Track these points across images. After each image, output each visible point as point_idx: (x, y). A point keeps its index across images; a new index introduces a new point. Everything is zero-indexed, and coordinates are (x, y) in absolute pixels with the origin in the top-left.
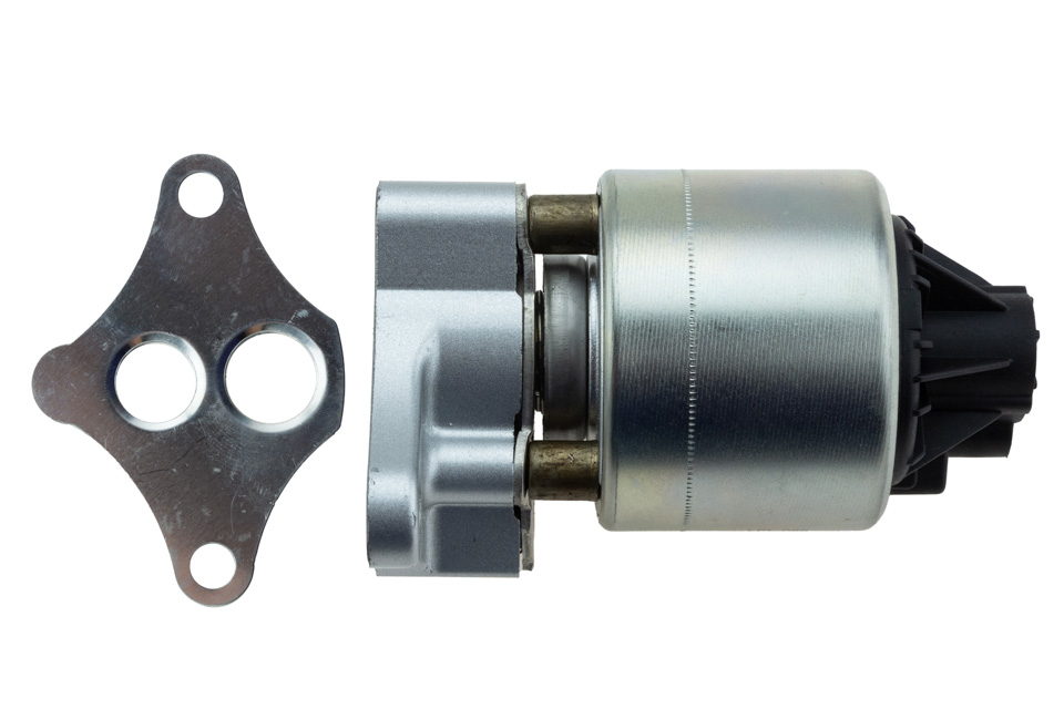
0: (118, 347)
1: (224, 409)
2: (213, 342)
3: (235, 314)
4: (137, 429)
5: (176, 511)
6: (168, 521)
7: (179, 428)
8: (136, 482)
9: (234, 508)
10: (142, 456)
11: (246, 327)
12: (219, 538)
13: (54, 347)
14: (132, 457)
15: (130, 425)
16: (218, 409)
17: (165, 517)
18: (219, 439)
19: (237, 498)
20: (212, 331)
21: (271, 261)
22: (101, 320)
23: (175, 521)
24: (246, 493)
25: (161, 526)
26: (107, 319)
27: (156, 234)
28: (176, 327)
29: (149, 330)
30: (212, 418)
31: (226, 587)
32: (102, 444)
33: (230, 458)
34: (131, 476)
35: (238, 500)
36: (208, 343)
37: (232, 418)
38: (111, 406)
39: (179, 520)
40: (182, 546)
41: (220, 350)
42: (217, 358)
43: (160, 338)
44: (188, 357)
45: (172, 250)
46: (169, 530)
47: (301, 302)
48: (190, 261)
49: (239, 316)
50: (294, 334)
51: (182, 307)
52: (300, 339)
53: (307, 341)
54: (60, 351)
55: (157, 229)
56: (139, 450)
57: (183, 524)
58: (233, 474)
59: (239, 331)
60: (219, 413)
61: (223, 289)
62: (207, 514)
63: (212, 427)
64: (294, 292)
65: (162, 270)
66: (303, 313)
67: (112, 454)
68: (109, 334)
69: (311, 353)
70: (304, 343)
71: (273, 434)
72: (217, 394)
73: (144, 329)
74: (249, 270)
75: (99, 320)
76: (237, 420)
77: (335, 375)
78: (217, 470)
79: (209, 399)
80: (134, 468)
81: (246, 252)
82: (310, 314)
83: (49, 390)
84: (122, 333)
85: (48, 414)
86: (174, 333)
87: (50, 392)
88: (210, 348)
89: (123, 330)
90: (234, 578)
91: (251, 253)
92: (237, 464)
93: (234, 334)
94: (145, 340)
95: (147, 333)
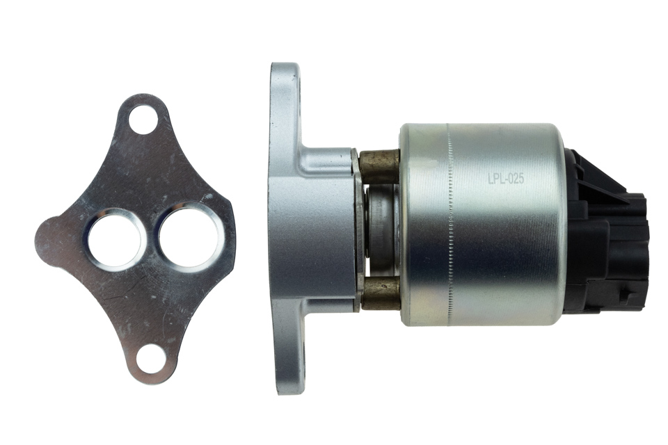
0: (90, 218)
1: (158, 257)
2: (151, 215)
3: (165, 197)
4: (102, 271)
5: (127, 323)
6: (122, 329)
7: (130, 270)
8: (102, 304)
9: (165, 321)
10: (105, 288)
11: (173, 205)
12: (155, 341)
13: (49, 218)
14: (99, 289)
15: (98, 268)
16: (155, 257)
17: (120, 327)
18: (155, 277)
19: (167, 315)
20: (150, 208)
21: (188, 162)
22: (79, 200)
23: (127, 330)
24: (173, 312)
25: (118, 333)
26: (83, 200)
27: (115, 145)
28: (128, 205)
29: (110, 207)
30: (151, 263)
31: (159, 372)
32: (80, 280)
33: (162, 289)
34: (99, 301)
35: (167, 316)
36: (148, 215)
37: (163, 264)
38: (86, 256)
39: (129, 329)
40: (131, 346)
41: (156, 220)
42: (154, 225)
43: (117, 212)
44: (135, 225)
45: (125, 156)
46: (123, 335)
47: (208, 189)
48: (137, 163)
49: (168, 197)
50: (203, 209)
51: (131, 192)
52: (207, 213)
53: (212, 214)
54: (53, 221)
55: (115, 142)
56: (103, 284)
57: (132, 331)
58: (164, 299)
59: (168, 207)
60: (155, 260)
61: (158, 180)
62: (147, 325)
63: (151, 269)
64: (204, 182)
65: (119, 168)
66: (210, 196)
67: (86, 287)
68: (84, 209)
69: (214, 222)
70: (210, 215)
71: (190, 274)
72: (154, 248)
73: (107, 206)
74: (174, 168)
75: (78, 200)
76: (167, 265)
77: (230, 236)
78: (154, 297)
79: (149, 251)
80: (101, 296)
81: (172, 157)
82: (214, 196)
83: (45, 245)
84: (93, 209)
85: (45, 261)
86: (126, 209)
87: (47, 247)
88: (149, 218)
89: (93, 207)
90: (165, 367)
91: (176, 157)
92: (167, 293)
93: (165, 210)
94: (108, 213)
95: (108, 209)
